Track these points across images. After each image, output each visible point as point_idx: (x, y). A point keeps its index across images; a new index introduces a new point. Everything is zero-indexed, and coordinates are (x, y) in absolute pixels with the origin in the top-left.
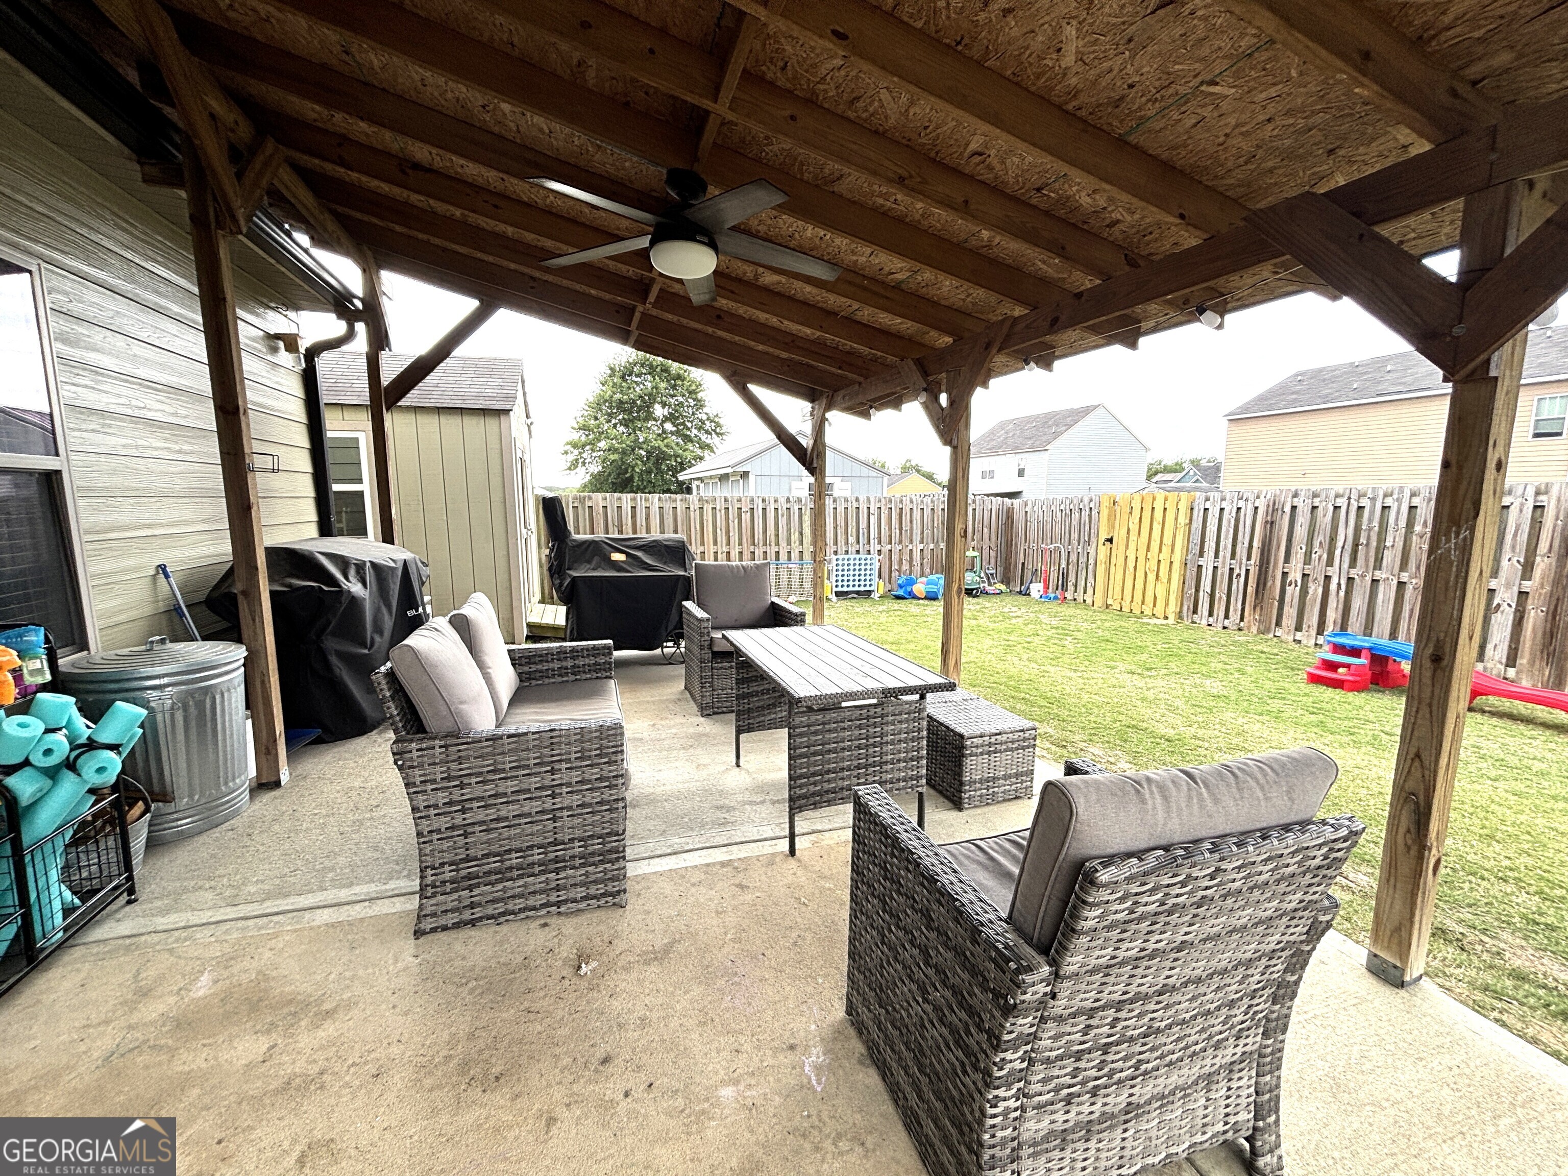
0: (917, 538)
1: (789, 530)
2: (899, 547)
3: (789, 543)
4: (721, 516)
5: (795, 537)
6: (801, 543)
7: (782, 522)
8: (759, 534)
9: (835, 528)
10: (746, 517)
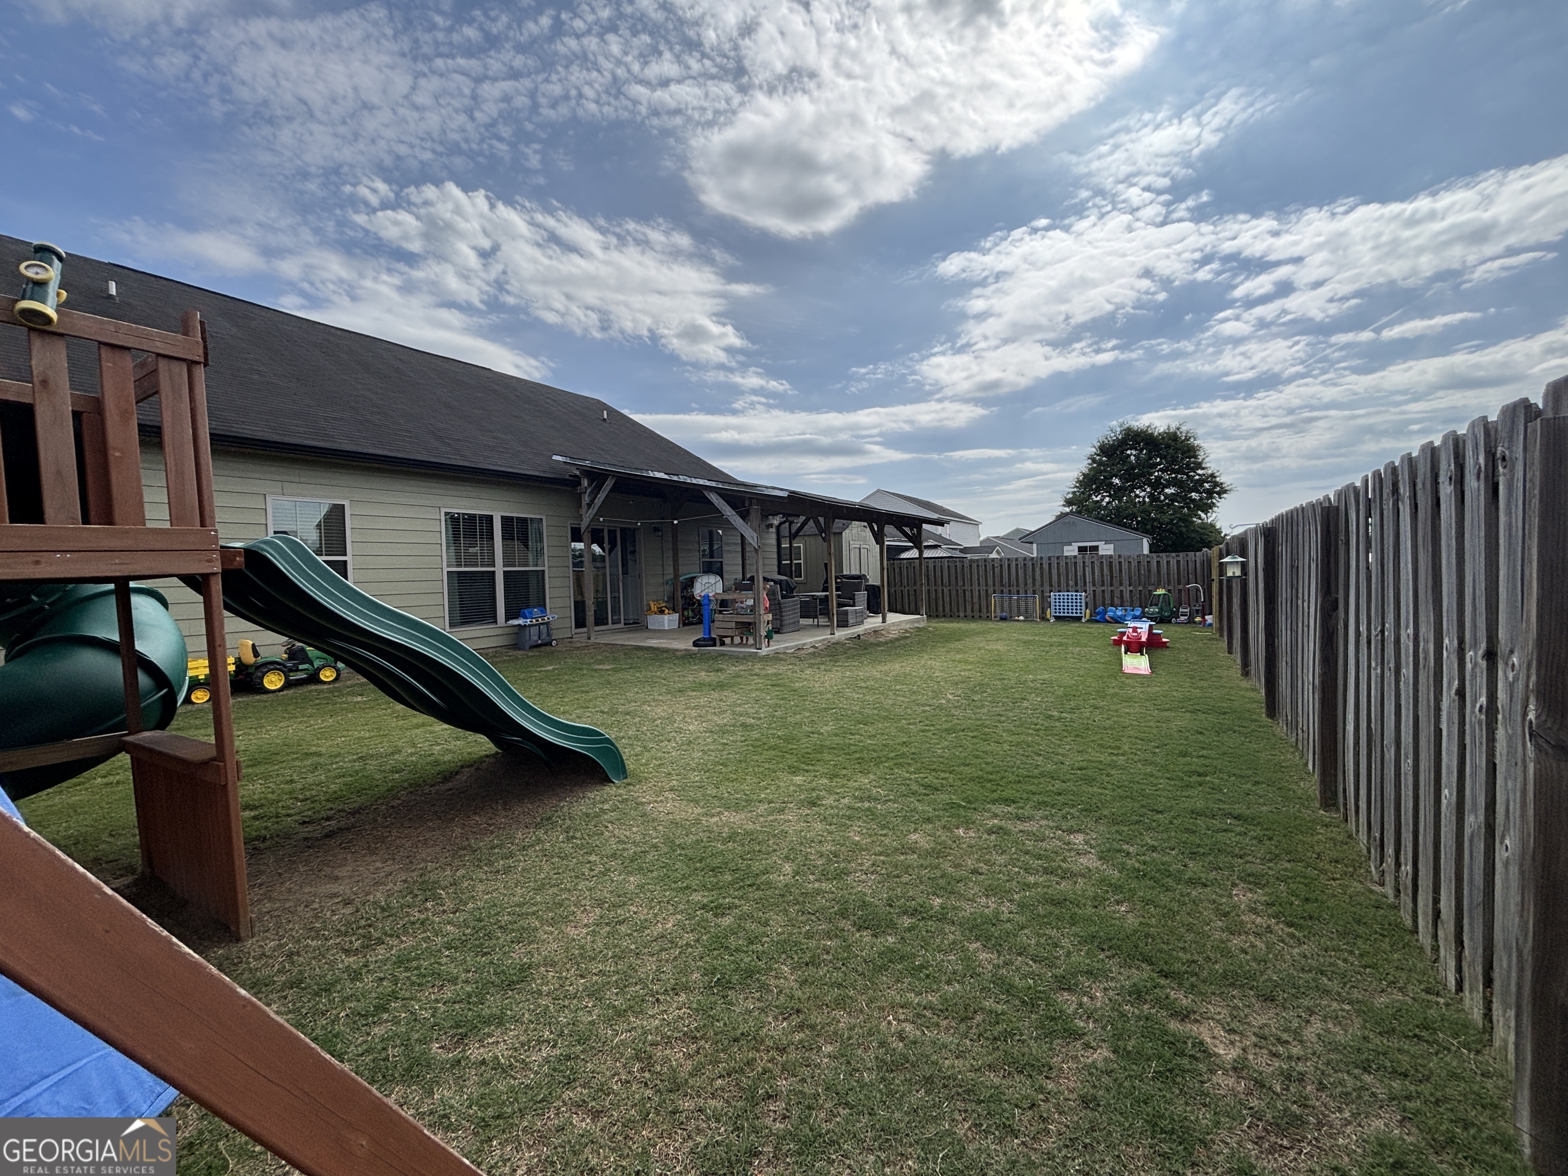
0: (1126, 582)
1: (1025, 578)
2: (1110, 589)
3: (1026, 584)
4: (982, 570)
5: (1030, 581)
6: (1034, 584)
7: (1021, 572)
8: (1006, 580)
9: (1059, 575)
10: (997, 570)
